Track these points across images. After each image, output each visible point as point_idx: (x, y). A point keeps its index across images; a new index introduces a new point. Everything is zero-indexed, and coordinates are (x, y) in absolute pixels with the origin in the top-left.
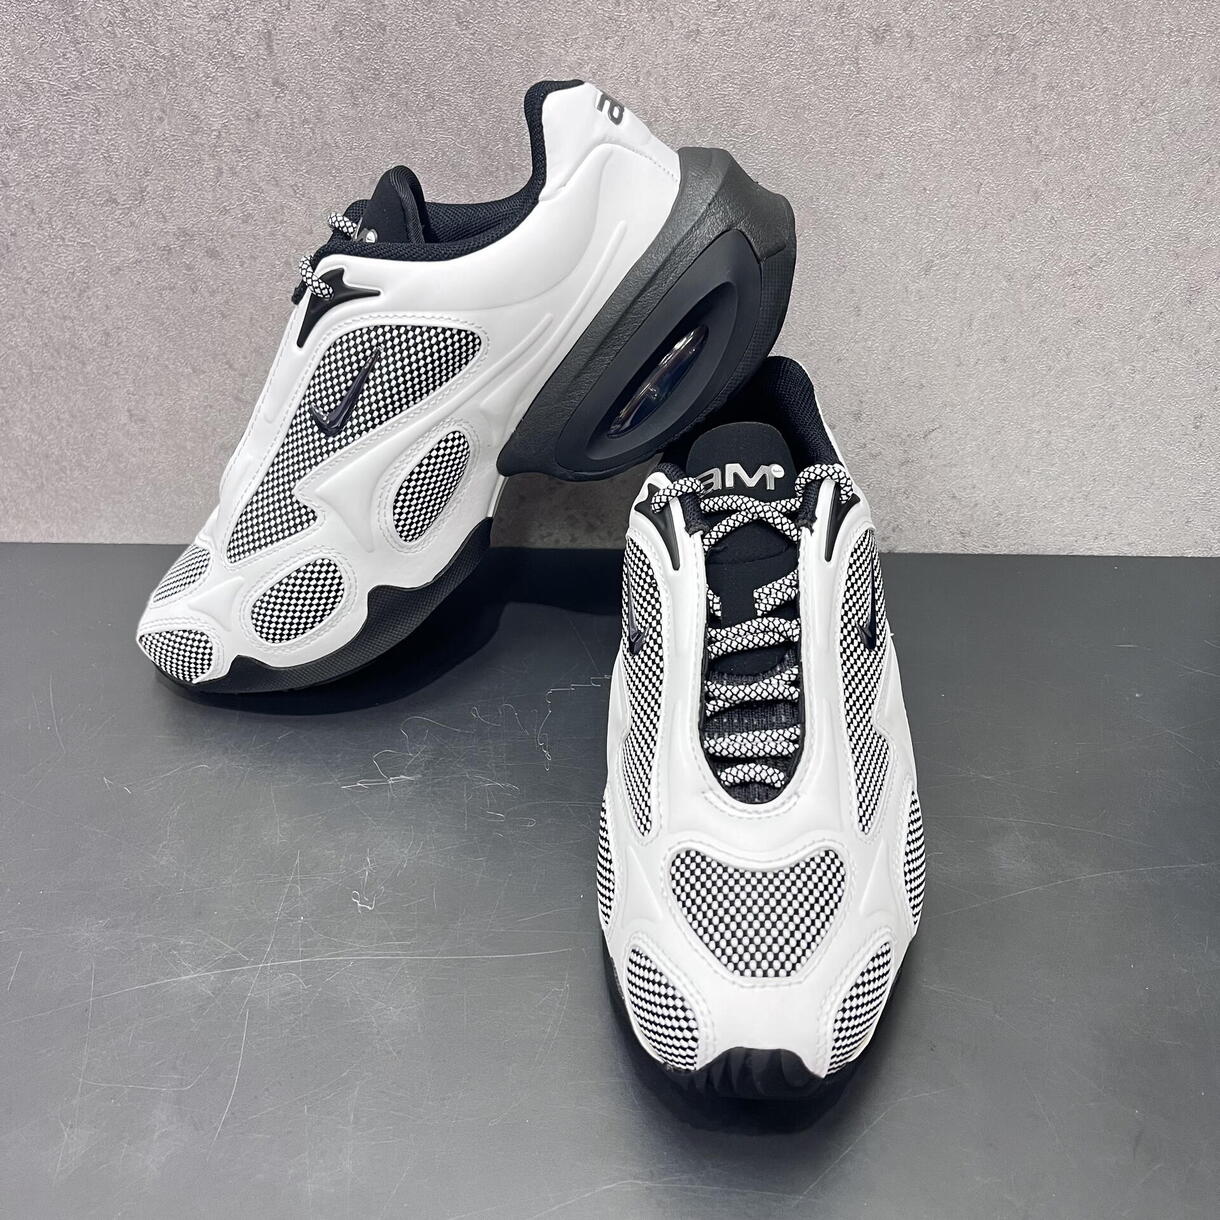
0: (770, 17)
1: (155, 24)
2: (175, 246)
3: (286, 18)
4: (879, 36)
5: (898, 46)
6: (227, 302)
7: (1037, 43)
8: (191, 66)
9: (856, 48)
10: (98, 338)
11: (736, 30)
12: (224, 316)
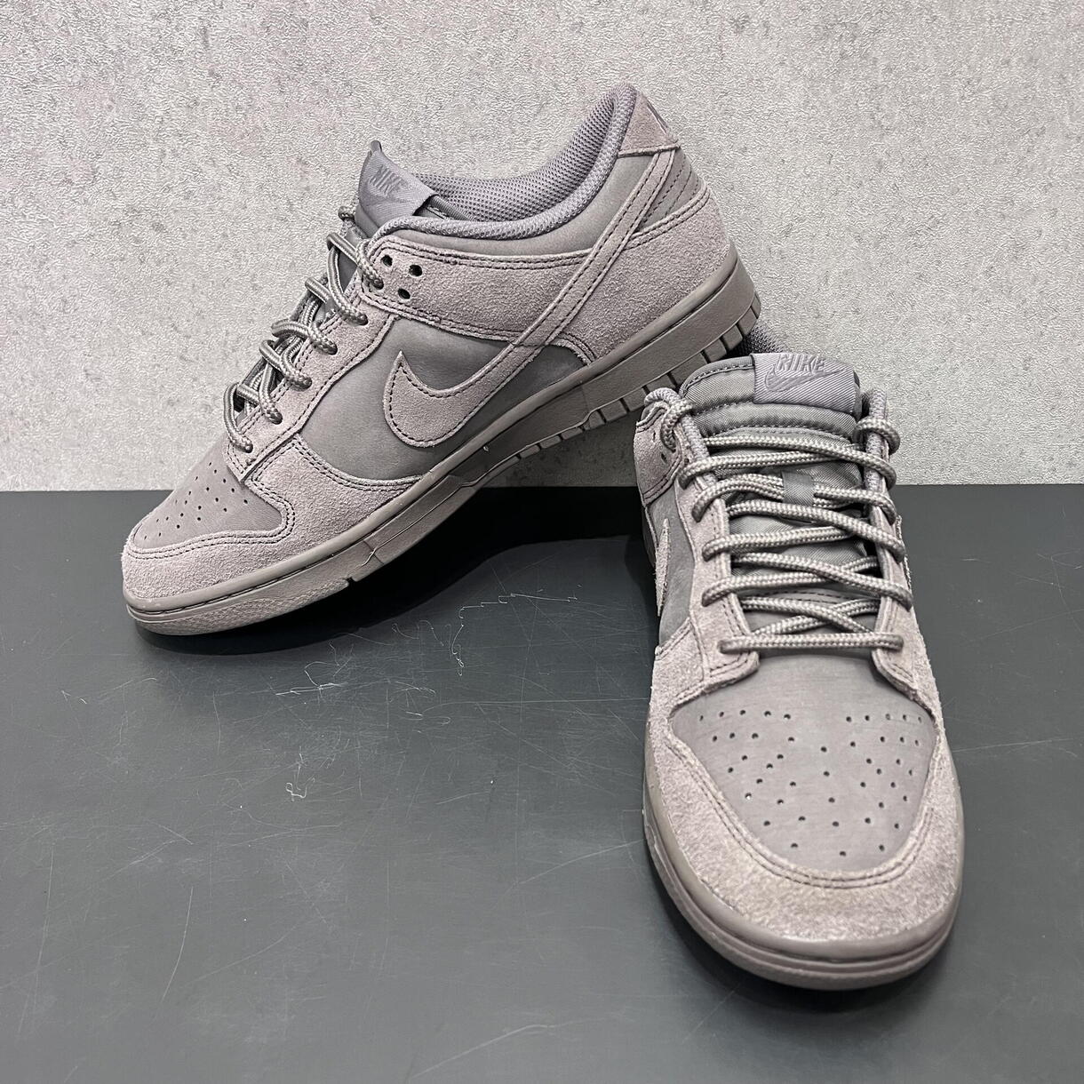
0: (644, 10)
1: (104, 22)
2: (125, 221)
3: (220, 15)
4: (740, 26)
5: (756, 35)
6: (171, 271)
7: (876, 31)
8: (136, 59)
9: (720, 36)
10: (56, 305)
11: (615, 22)
12: (169, 284)
